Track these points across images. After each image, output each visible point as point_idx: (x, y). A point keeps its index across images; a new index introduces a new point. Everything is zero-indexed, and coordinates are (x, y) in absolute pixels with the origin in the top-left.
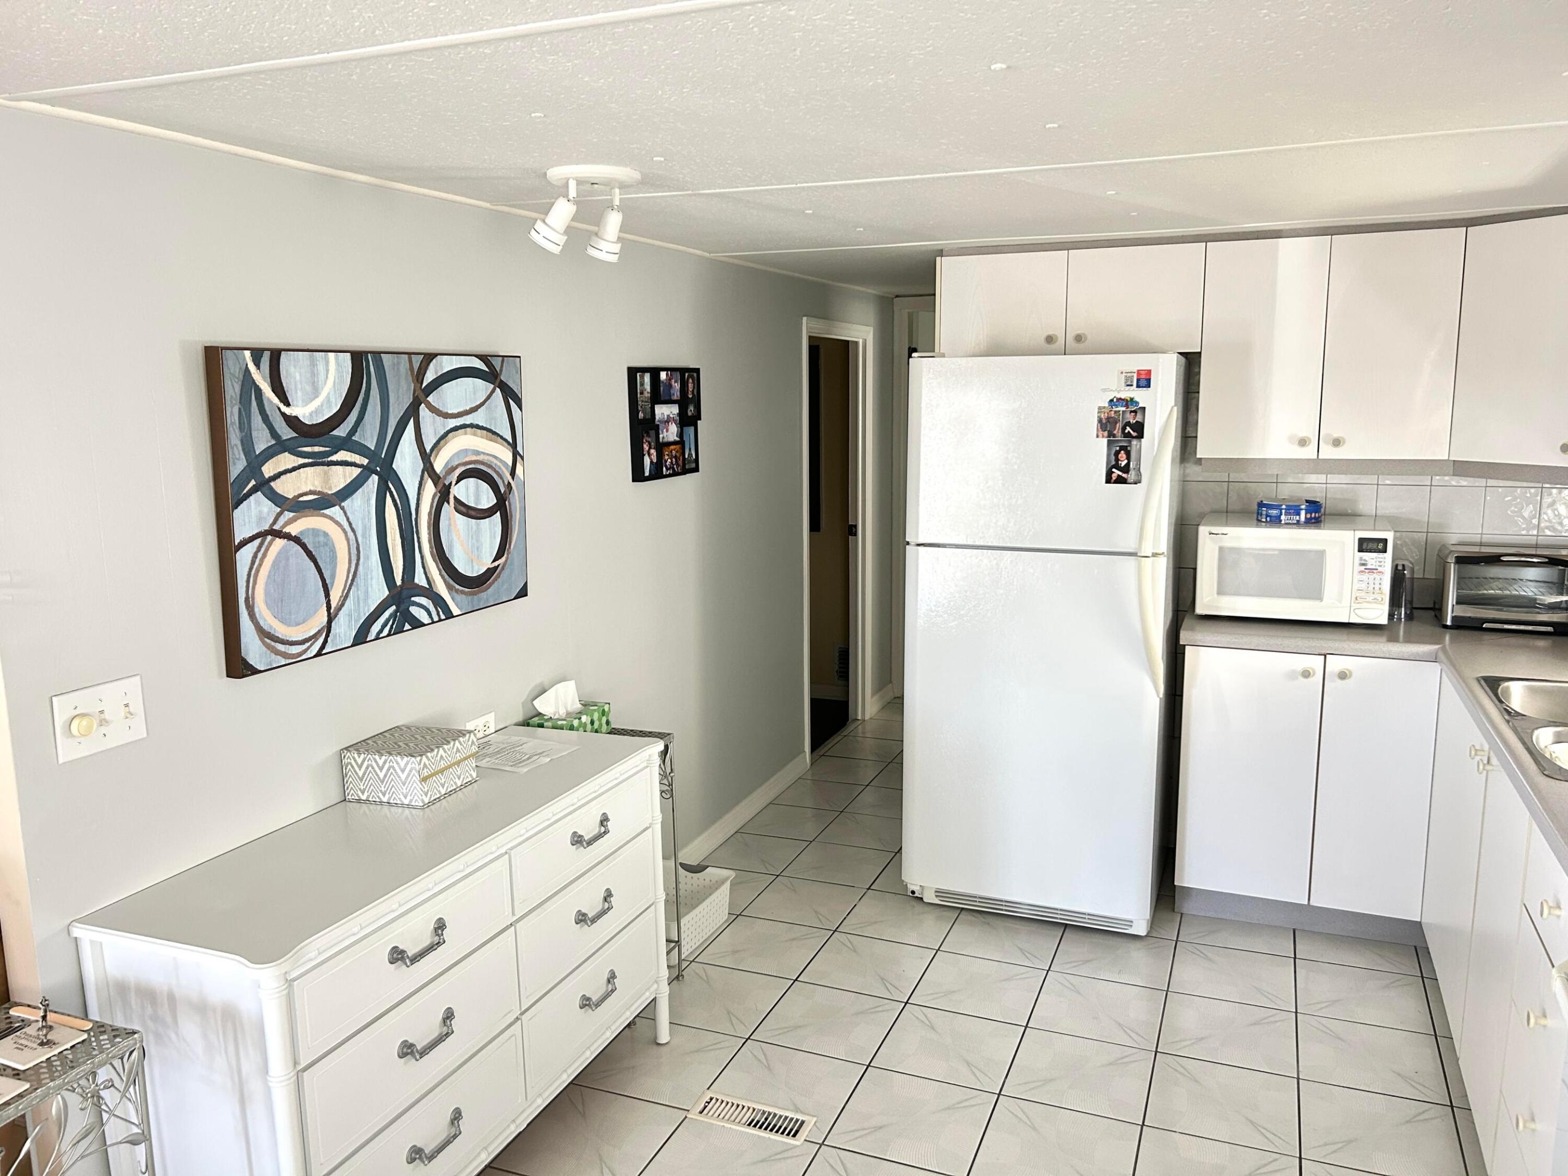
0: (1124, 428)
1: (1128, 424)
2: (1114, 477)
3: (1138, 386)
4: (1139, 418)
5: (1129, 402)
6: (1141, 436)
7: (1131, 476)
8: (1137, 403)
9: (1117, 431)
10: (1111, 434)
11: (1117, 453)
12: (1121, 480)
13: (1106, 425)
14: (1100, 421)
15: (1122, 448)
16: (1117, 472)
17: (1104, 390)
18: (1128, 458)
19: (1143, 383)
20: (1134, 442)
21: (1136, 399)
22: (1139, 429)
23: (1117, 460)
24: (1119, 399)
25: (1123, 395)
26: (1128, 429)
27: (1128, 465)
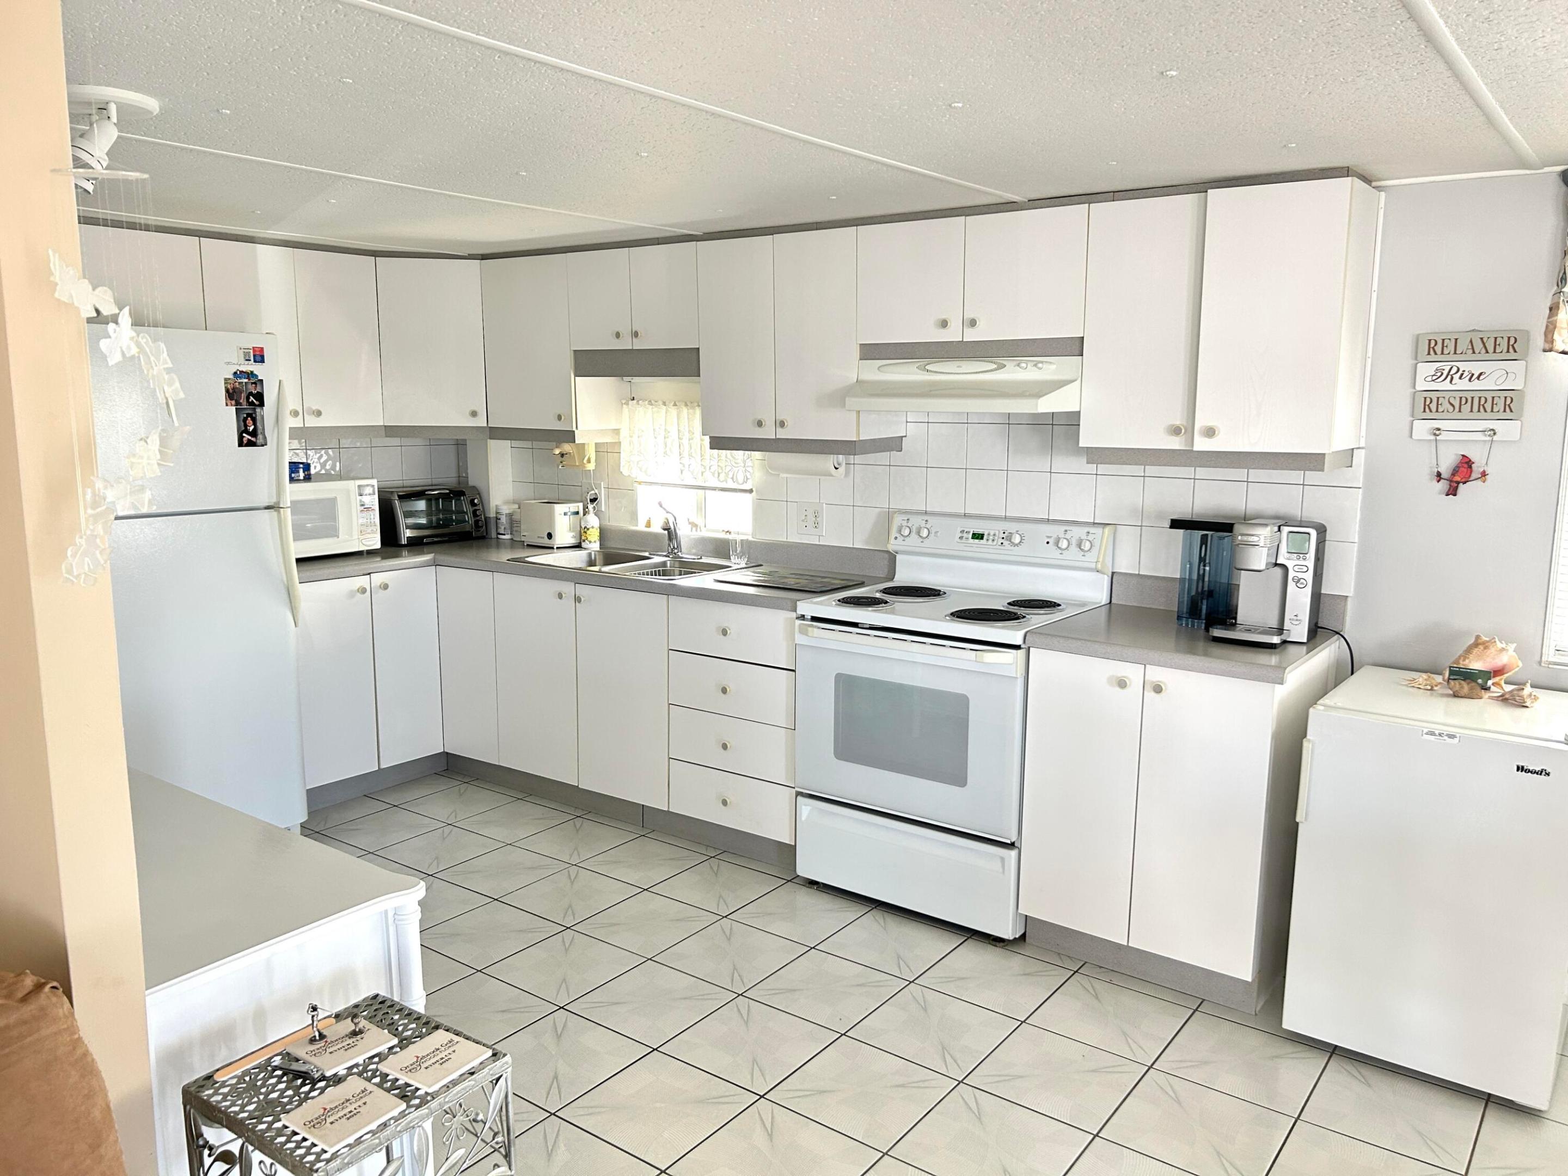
0: (248, 398)
1: (251, 394)
2: (245, 441)
3: (255, 361)
4: (259, 389)
5: (250, 375)
6: (262, 404)
7: (260, 439)
8: (256, 376)
9: (243, 401)
10: (238, 403)
11: (245, 420)
12: (251, 444)
13: (232, 394)
14: (227, 391)
15: (249, 415)
16: (246, 436)
17: (228, 363)
18: (255, 424)
19: (258, 358)
20: (258, 410)
21: (255, 372)
22: (260, 397)
23: (246, 426)
24: (241, 372)
25: (244, 368)
26: (252, 398)
27: (255, 430)
